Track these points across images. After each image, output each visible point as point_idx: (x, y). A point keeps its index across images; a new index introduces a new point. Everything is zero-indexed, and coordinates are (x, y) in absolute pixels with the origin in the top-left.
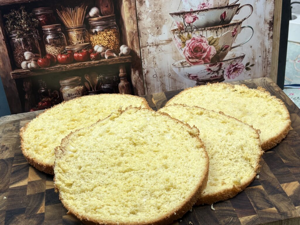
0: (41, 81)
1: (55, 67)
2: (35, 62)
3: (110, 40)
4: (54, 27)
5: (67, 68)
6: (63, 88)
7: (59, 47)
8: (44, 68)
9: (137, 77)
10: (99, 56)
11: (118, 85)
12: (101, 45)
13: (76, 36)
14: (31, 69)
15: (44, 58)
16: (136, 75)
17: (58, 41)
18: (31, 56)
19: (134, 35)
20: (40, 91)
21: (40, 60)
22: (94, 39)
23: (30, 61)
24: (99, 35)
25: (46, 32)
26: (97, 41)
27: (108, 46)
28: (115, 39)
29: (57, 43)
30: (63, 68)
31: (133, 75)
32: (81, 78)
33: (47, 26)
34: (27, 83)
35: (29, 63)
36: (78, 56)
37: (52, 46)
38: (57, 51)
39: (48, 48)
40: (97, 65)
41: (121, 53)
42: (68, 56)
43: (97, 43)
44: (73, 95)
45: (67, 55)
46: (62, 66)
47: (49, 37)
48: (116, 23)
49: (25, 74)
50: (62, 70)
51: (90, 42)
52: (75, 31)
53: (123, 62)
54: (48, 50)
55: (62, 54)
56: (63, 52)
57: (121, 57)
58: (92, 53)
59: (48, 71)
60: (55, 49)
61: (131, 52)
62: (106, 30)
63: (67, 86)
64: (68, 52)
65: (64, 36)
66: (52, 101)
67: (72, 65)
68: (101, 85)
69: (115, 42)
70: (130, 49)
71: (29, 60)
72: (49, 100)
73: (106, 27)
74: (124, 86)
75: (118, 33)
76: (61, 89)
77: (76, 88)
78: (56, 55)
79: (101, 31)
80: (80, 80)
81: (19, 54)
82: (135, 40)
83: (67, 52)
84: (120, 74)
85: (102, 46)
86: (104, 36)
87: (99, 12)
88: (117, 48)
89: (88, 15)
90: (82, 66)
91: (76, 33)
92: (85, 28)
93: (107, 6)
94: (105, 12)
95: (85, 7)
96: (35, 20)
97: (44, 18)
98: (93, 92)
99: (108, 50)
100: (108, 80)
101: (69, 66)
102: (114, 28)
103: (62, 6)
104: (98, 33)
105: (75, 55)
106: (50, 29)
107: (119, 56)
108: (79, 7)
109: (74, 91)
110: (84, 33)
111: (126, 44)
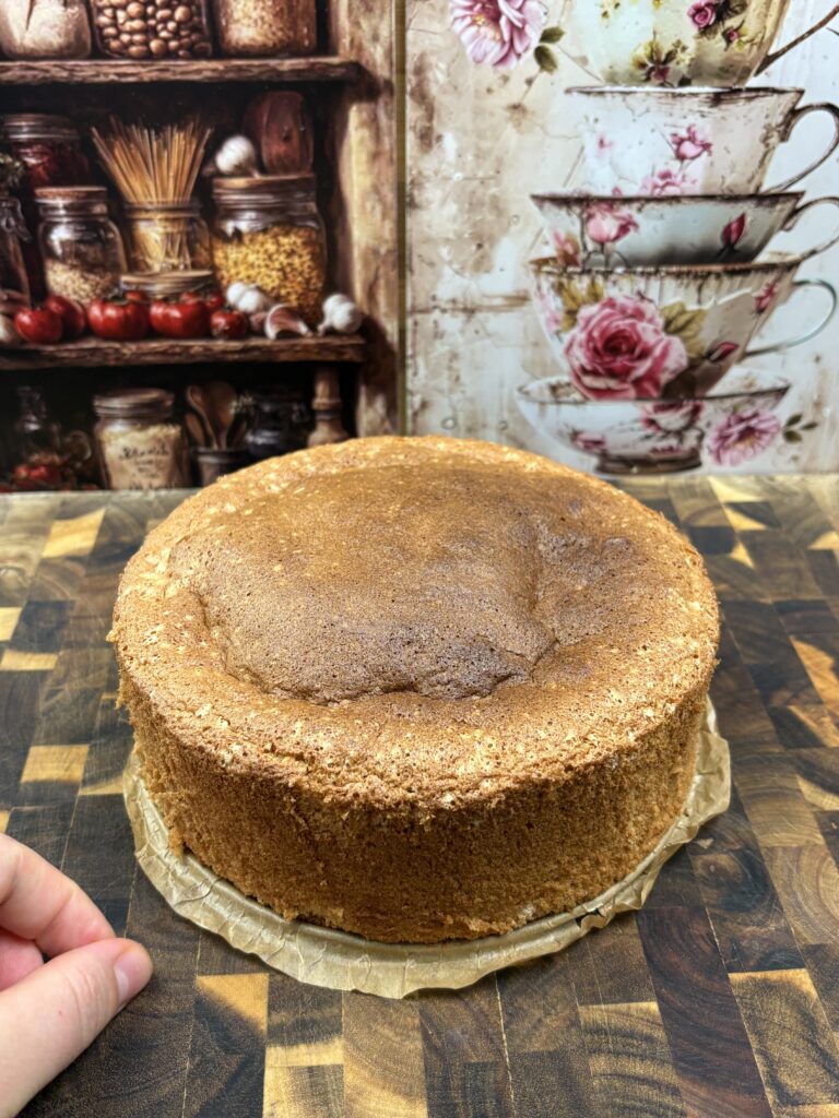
0: (26, 391)
1: (78, 346)
2: (9, 321)
3: (288, 269)
4: (83, 198)
5: (124, 355)
6: (105, 425)
7: (95, 274)
8: (41, 348)
9: (379, 420)
10: (243, 326)
11: (306, 438)
12: (253, 286)
13: (162, 241)
15: (38, 309)
16: (376, 411)
17: (92, 252)
19: (380, 263)
20: (23, 427)
21: (24, 313)
22: (229, 257)
24: (248, 248)
25: (51, 213)
26: (242, 268)
27: (278, 293)
28: (309, 267)
29: (89, 259)
30: (107, 354)
31: (366, 411)
32: (172, 396)
33: (54, 190)
36: (166, 317)
37: (70, 269)
38: (87, 287)
39: (54, 272)
40: (236, 356)
41: (327, 322)
42: (129, 311)
43: (238, 274)
44: (143, 454)
45: (124, 307)
46: (104, 345)
47: (61, 235)
48: (318, 205)
50: (105, 359)
51: (214, 268)
52: (160, 220)
53: (332, 357)
54: (55, 280)
55: (104, 303)
56: (110, 296)
57: (327, 340)
58: (220, 312)
59: (52, 358)
60: (82, 280)
61: (365, 327)
62: (276, 230)
63: (120, 421)
64: (130, 297)
65: (115, 233)
66: (65, 465)
67: (142, 345)
68: (245, 433)
69: (308, 281)
70: (362, 314)
72: (53, 461)
73: (279, 218)
75: (321, 246)
76: (98, 426)
77: (154, 431)
78: (83, 301)
79: (259, 232)
80: (169, 403)
82: (382, 282)
83: (124, 298)
84: (318, 400)
85: (260, 289)
86: (266, 251)
87: (254, 158)
88: (312, 302)
89: (211, 164)
90: (179, 354)
91: (161, 230)
92: (196, 215)
93: (287, 139)
94: (279, 158)
95: (203, 133)
96: (9, 159)
97: (45, 159)
98: (215, 454)
99: (279, 306)
100: (274, 416)
101: (130, 349)
102: (306, 227)
103: (112, 120)
104: (246, 239)
105: (157, 311)
106: (67, 201)
107: (320, 334)
108: (181, 128)
109: (146, 442)
110: (194, 231)
111: (346, 290)
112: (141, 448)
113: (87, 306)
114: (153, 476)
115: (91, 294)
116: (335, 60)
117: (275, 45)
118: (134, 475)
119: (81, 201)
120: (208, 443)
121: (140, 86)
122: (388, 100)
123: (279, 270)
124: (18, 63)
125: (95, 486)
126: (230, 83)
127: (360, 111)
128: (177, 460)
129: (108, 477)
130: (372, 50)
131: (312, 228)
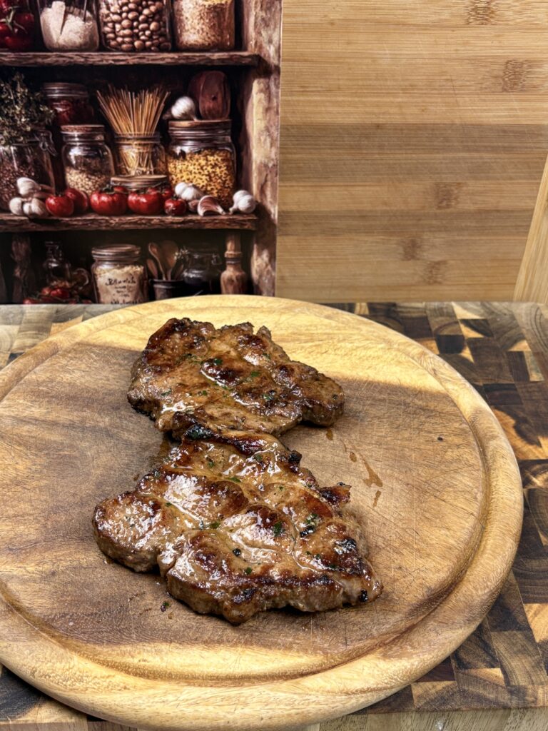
0: (50, 244)
1: (84, 218)
2: (41, 202)
3: (213, 175)
4: (90, 131)
5: (112, 223)
6: (98, 265)
7: (95, 176)
8: (60, 219)
9: (264, 265)
10: (184, 208)
11: (220, 275)
12: (191, 184)
13: (137, 157)
14: (31, 217)
15: (60, 196)
16: (263, 259)
17: (94, 163)
18: (33, 189)
19: (268, 172)
20: (48, 265)
21: (51, 198)
22: (176, 167)
23: (30, 199)
24: (189, 162)
25: (70, 140)
26: (184, 174)
27: (206, 189)
28: (225, 174)
29: (92, 167)
30: (101, 223)
31: (257, 259)
32: (139, 248)
33: (72, 126)
34: (19, 244)
35: (27, 202)
36: (138, 202)
37: (80, 173)
38: (90, 183)
39: (71, 174)
40: (179, 226)
41: (235, 206)
42: (115, 198)
43: (182, 177)
44: (120, 282)
45: (112, 196)
46: (100, 218)
47: (75, 152)
48: (232, 138)
49: (17, 225)
50: (100, 226)
51: (168, 174)
52: (136, 145)
53: (238, 227)
54: (70, 179)
55: (100, 193)
56: (104, 189)
57: (235, 217)
58: (170, 199)
59: (67, 225)
60: (87, 179)
61: (258, 210)
62: (206, 151)
63: (107, 263)
64: (116, 190)
65: (108, 152)
66: (72, 288)
67: (122, 218)
68: (182, 271)
69: (224, 182)
70: (257, 202)
71: (27, 196)
72: (65, 285)
73: (208, 145)
74: (234, 278)
75: (233, 161)
76: (94, 265)
77: (127, 269)
78: (87, 192)
79: (195, 153)
80: (137, 252)
81: (7, 181)
82: (269, 183)
83: (112, 190)
84: (227, 252)
85: (195, 186)
86: (199, 164)
87: (194, 109)
88: (226, 195)
89: (168, 112)
90: (145, 224)
91: (137, 151)
92: (158, 142)
93: (215, 99)
94: (210, 110)
95: (164, 94)
96: (47, 109)
97: (68, 108)
98: (164, 283)
99: (206, 196)
100: (200, 261)
101: (115, 220)
102: (224, 150)
103: (109, 86)
104: (188, 158)
105: (132, 198)
106: (80, 133)
107: (230, 214)
108: (150, 92)
109: (123, 275)
110: (156, 152)
111: (247, 188)
112: (119, 279)
113: (90, 194)
114: (126, 296)
115: (92, 187)
116: (245, 54)
117: (209, 44)
118: (114, 295)
119: (89, 133)
120: (160, 277)
121: (127, 68)
122: (277, 77)
123: (206, 175)
124: (55, 53)
125: (90, 301)
126: (182, 65)
127: (259, 83)
128: (141, 286)
129: (99, 295)
130: (268, 48)
131: (228, 151)
